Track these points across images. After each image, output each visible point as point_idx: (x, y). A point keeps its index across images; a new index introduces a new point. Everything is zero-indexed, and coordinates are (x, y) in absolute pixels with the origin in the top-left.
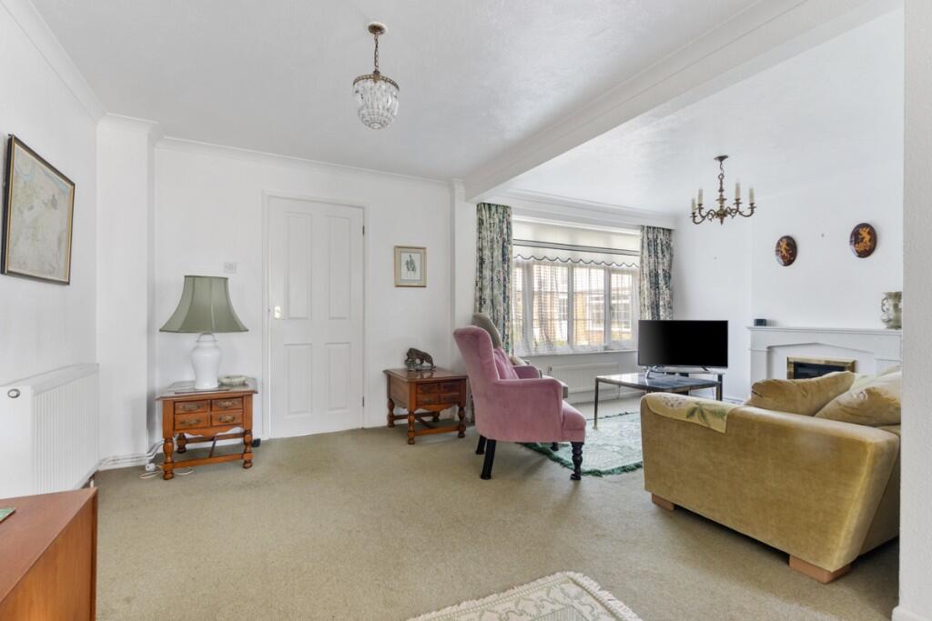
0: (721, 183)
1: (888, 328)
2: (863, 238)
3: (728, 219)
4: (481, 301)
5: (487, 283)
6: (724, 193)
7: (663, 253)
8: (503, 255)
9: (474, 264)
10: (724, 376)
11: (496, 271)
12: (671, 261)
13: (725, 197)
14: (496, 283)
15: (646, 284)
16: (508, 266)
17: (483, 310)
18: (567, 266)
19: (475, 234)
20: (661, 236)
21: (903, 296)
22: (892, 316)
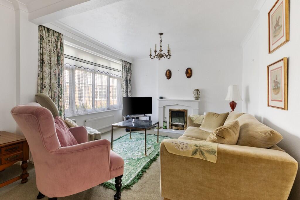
0: (161, 44)
1: (195, 99)
4: (42, 86)
5: (46, 75)
6: (162, 48)
7: (129, 72)
8: (58, 60)
9: (36, 63)
10: (151, 117)
11: (53, 70)
12: (131, 75)
13: (162, 49)
14: (53, 76)
15: (124, 83)
16: (61, 68)
17: (43, 91)
18: (92, 72)
19: (37, 45)
20: (128, 65)
21: (199, 90)
22: (197, 96)
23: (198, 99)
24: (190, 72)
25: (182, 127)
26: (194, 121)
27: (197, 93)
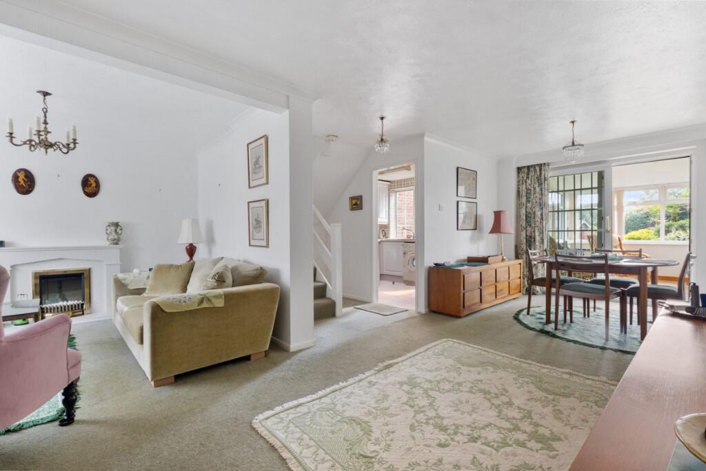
0: (46, 117)
1: (111, 244)
2: (91, 184)
3: (50, 150)
6: (48, 126)
13: (49, 130)
21: (120, 224)
22: (116, 237)
23: (117, 244)
24: (94, 185)
25: (79, 308)
26: (127, 285)
27: (116, 231)
